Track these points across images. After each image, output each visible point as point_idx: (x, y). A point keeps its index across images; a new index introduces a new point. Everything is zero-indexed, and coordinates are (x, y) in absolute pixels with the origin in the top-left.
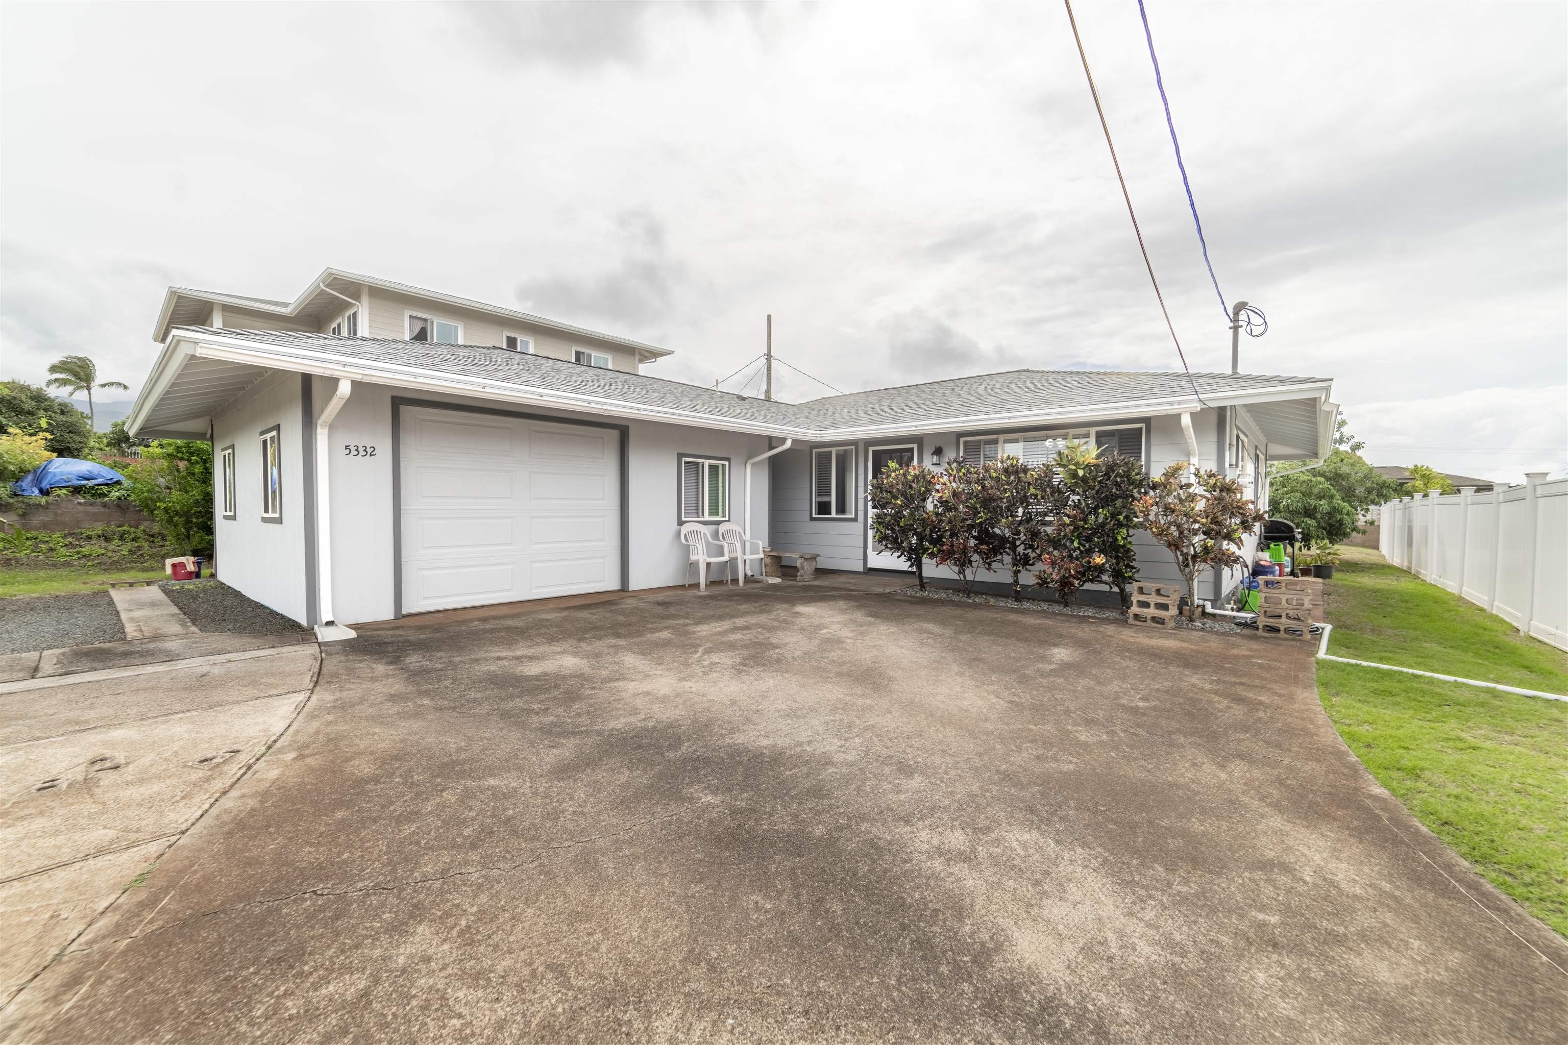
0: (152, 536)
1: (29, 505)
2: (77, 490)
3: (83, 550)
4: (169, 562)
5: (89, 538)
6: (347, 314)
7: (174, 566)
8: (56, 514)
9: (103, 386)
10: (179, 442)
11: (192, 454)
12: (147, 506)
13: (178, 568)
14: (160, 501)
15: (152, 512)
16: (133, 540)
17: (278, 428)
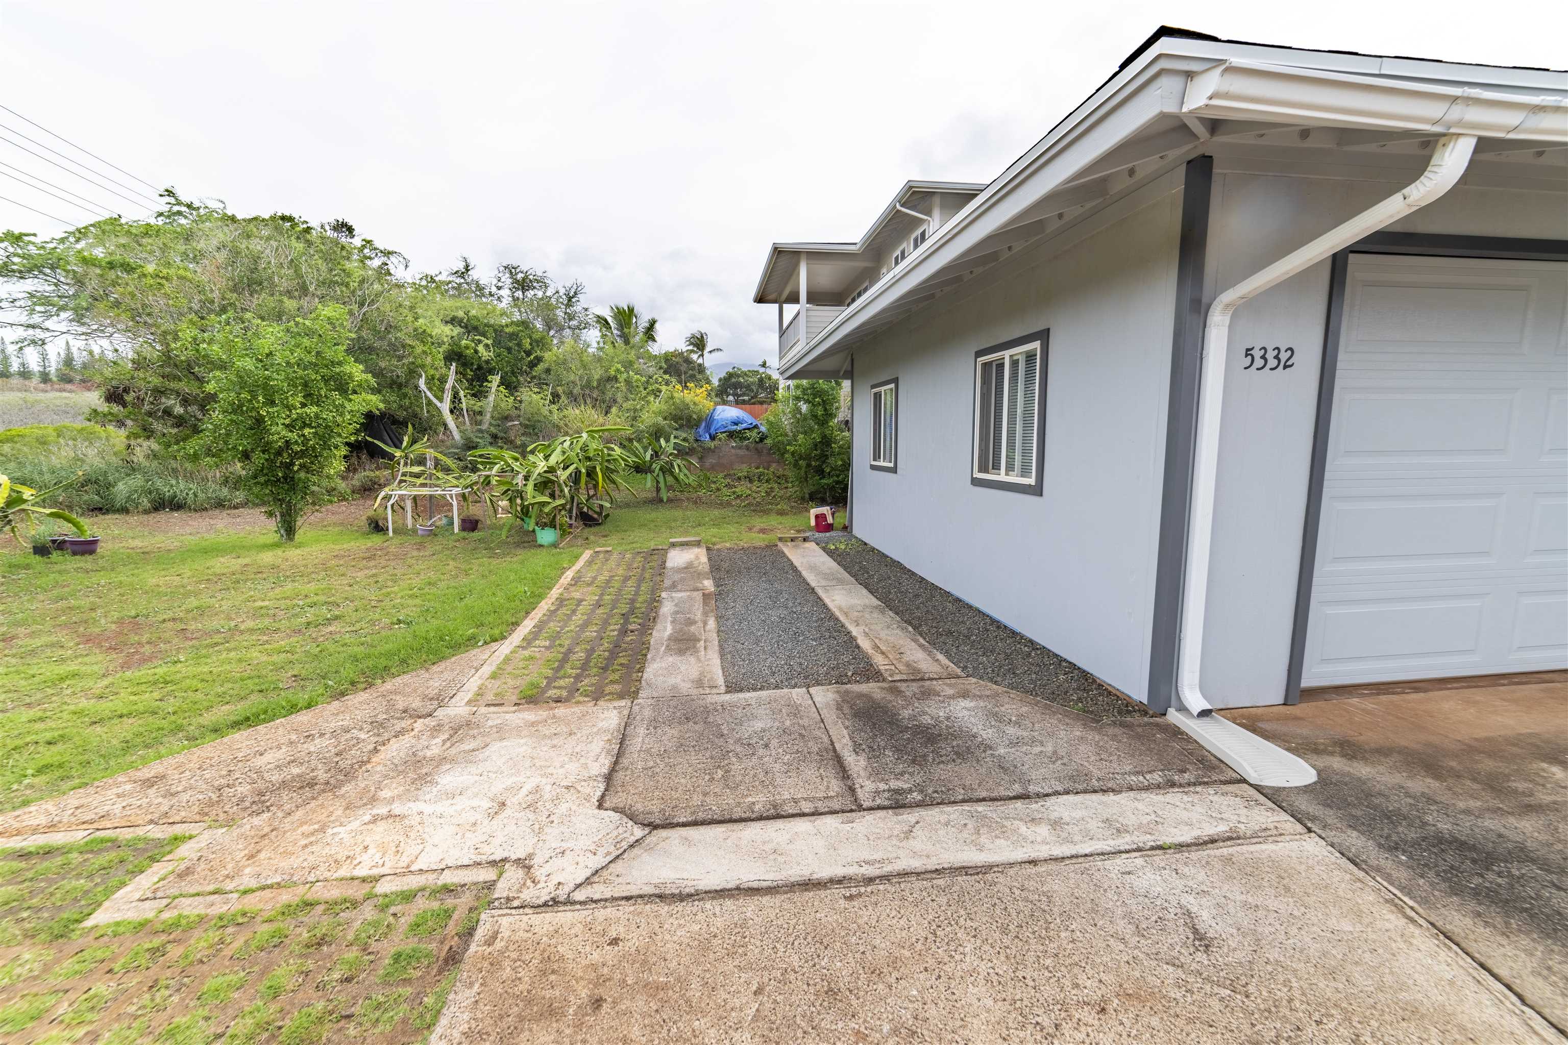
0: (779, 477)
1: (704, 449)
2: (731, 435)
3: (737, 490)
4: (814, 512)
5: (739, 478)
6: (913, 236)
7: (817, 517)
8: (719, 457)
9: (710, 352)
10: (805, 382)
11: (815, 396)
12: (779, 450)
13: (820, 519)
14: (789, 444)
15: (783, 455)
16: (767, 481)
17: (1044, 336)
